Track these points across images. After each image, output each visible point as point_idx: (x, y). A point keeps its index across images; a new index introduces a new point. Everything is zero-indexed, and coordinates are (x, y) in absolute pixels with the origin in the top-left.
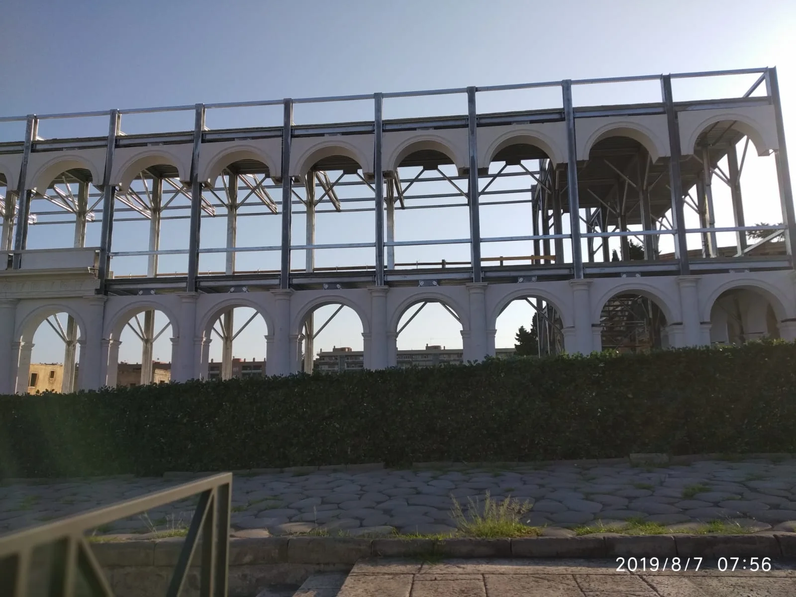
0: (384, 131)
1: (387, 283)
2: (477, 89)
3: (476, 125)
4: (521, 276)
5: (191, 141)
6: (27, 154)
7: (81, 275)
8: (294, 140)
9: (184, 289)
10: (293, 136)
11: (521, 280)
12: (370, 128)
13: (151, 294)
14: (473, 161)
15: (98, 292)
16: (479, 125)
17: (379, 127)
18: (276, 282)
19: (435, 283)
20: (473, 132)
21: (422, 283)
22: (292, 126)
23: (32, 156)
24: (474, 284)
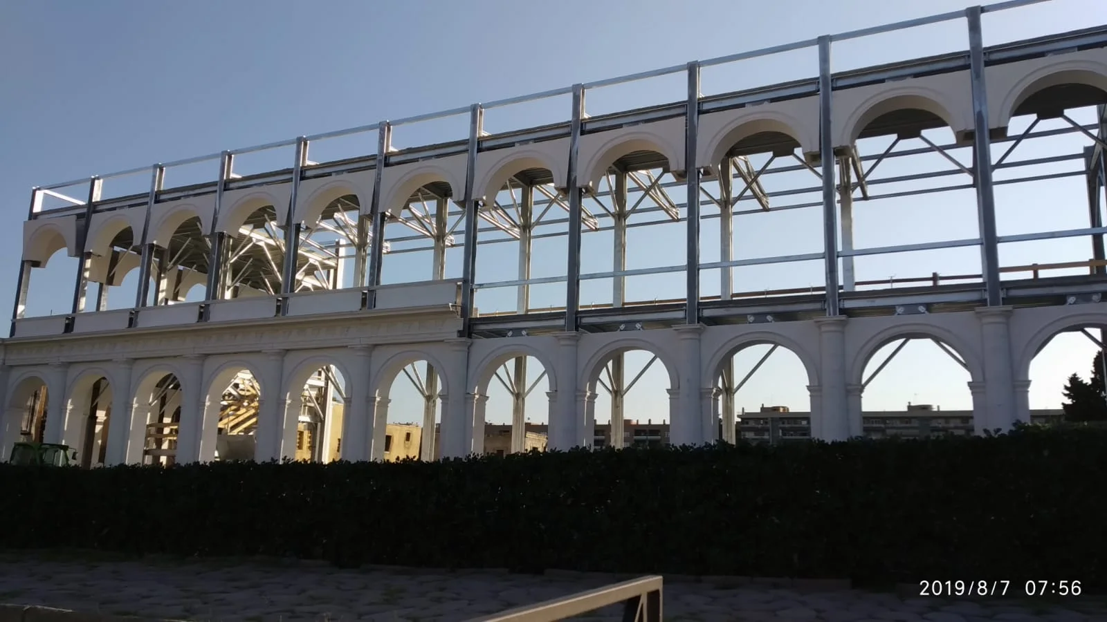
0: (834, 89)
1: (843, 311)
2: (983, 10)
3: (983, 64)
4: (1072, 294)
5: (568, 134)
6: (380, 170)
7: (440, 313)
8: (701, 116)
9: (561, 328)
10: (700, 112)
11: (1072, 300)
12: (812, 88)
13: (523, 335)
14: (980, 118)
15: (461, 334)
16: (988, 64)
17: (826, 84)
18: (680, 314)
19: (922, 309)
20: (978, 76)
21: (900, 310)
22: (699, 99)
23: (385, 171)
24: (989, 308)
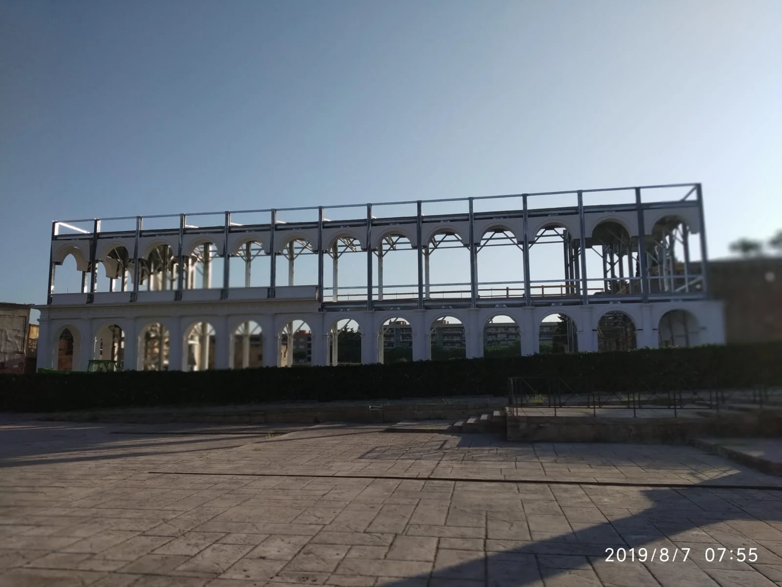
0: (475, 219)
1: (478, 306)
2: (528, 195)
3: (527, 216)
4: (554, 302)
5: (366, 225)
6: (273, 231)
7: (311, 301)
8: (424, 224)
9: (366, 309)
10: (423, 222)
11: (553, 304)
12: (466, 217)
13: (348, 311)
14: (526, 237)
15: (319, 310)
16: (529, 216)
17: (471, 216)
18: (415, 304)
19: (505, 306)
20: (525, 220)
21: (497, 306)
22: (422, 216)
23: (276, 233)
24: (527, 307)
